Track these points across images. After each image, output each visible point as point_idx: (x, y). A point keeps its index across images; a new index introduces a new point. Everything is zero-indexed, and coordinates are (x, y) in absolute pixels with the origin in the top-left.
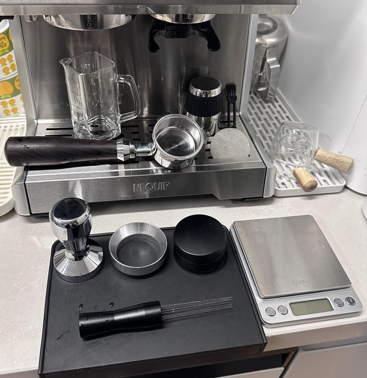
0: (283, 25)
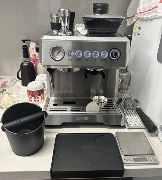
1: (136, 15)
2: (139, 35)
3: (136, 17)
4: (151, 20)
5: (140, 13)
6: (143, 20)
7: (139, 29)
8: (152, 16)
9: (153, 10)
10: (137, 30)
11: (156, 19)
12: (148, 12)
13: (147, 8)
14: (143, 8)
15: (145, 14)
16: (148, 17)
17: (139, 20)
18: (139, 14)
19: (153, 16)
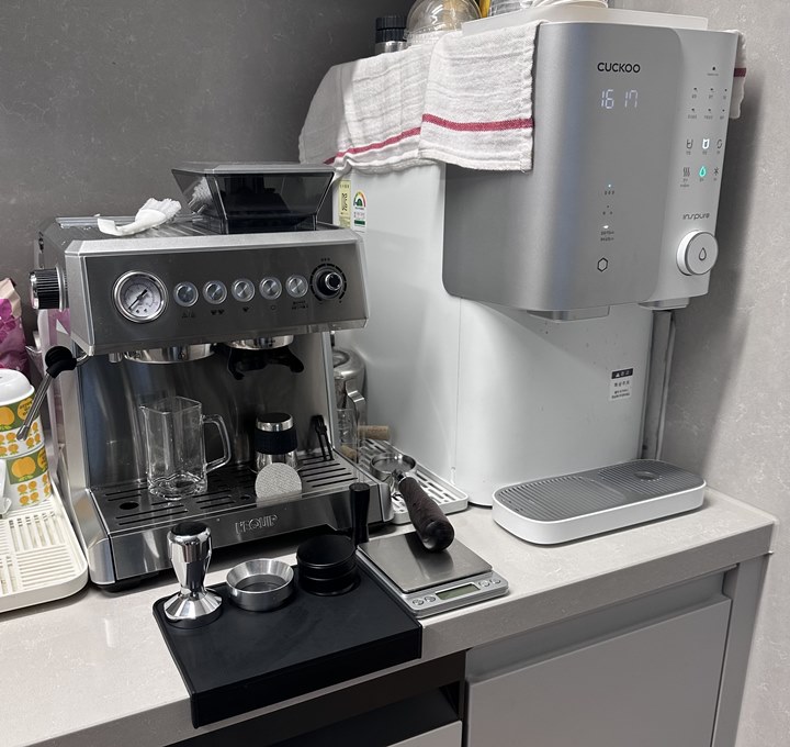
0: (356, 356)
1: (339, 159)
2: (363, 223)
3: (339, 164)
4: (400, 172)
5: (355, 151)
6: (367, 174)
7: (359, 203)
8: (402, 161)
9: (403, 141)
10: (353, 208)
11: (417, 169)
12: (385, 147)
13: (379, 136)
14: (361, 135)
15: (374, 153)
16: (388, 164)
17: (353, 175)
18: (349, 154)
19: (406, 160)
